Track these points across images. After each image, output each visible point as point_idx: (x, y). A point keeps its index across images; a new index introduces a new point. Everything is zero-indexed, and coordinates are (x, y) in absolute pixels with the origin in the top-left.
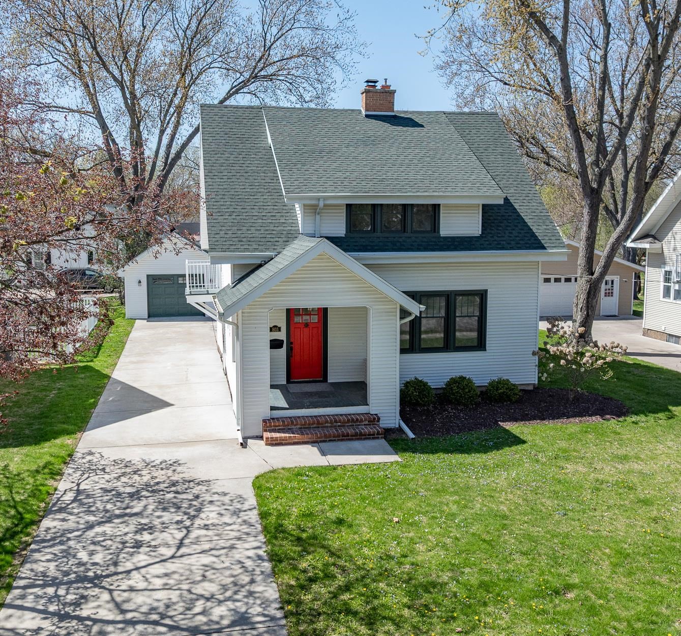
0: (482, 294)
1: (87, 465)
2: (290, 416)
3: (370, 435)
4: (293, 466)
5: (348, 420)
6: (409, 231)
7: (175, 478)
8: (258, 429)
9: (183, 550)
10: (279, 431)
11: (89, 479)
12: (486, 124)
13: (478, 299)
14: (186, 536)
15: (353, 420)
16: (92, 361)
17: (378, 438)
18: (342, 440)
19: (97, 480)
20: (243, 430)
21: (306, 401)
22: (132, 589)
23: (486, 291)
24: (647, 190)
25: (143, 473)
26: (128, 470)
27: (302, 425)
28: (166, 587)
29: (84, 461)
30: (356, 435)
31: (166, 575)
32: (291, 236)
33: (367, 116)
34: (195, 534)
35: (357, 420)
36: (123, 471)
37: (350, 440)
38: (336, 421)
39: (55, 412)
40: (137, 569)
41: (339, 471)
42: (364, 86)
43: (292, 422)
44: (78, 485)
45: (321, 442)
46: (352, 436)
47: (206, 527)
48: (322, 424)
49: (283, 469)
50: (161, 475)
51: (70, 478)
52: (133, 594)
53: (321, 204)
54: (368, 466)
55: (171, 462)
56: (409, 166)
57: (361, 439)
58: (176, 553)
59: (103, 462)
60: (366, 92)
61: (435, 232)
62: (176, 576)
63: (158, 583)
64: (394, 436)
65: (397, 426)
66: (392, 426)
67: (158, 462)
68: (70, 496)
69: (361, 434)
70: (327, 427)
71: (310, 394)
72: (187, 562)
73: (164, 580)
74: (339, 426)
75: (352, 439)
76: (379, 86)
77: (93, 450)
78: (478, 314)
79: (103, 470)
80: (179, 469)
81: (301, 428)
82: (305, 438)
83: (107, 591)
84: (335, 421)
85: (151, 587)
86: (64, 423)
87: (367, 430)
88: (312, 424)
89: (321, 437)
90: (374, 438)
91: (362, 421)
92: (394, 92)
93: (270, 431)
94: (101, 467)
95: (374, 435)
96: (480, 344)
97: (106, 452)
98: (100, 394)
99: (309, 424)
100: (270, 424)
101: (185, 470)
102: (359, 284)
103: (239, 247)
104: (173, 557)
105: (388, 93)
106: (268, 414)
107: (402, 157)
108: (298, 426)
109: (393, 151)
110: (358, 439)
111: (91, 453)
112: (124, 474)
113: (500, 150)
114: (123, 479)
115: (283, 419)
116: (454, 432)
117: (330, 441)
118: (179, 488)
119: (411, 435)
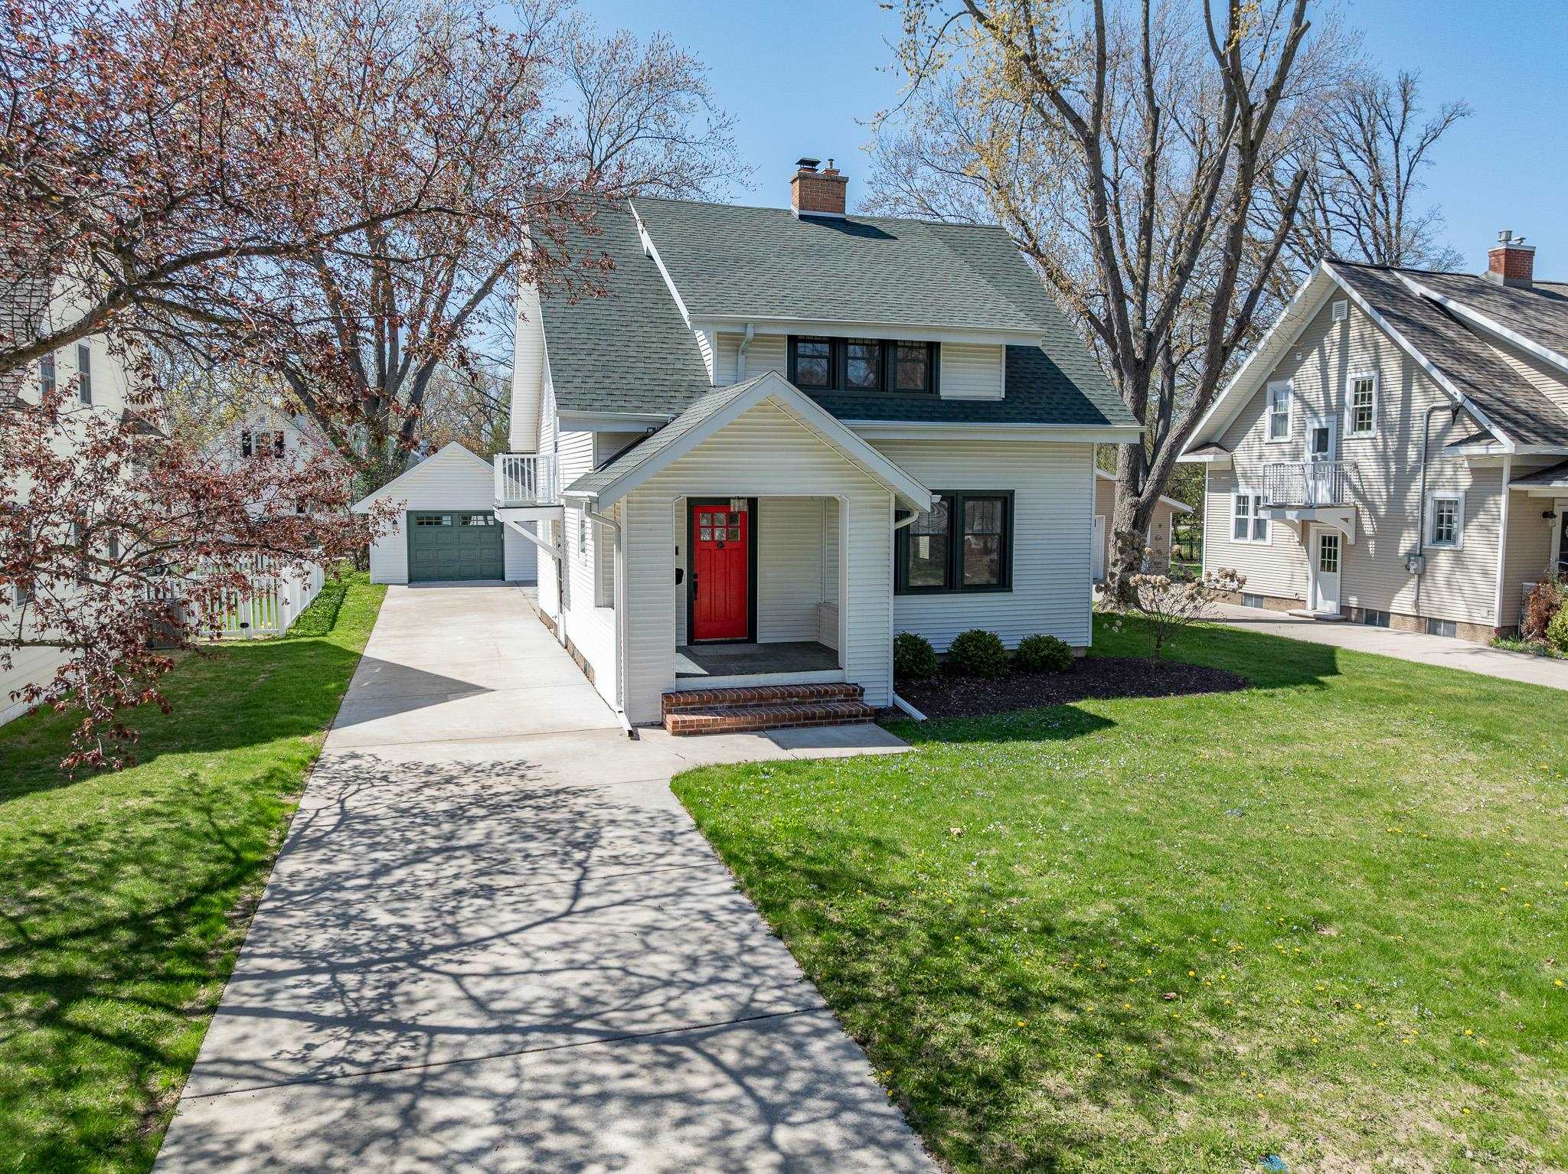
0: (1006, 499)
1: (351, 773)
2: (710, 687)
3: (849, 716)
4: (734, 762)
5: (812, 693)
6: (891, 388)
7: (530, 786)
8: (654, 712)
9: (584, 903)
10: (693, 712)
11: (362, 793)
12: (988, 241)
13: (999, 505)
14: (583, 877)
15: (820, 693)
16: (324, 635)
17: (864, 722)
18: (804, 725)
19: (376, 794)
20: (629, 711)
21: (733, 666)
22: (498, 973)
23: (1012, 493)
24: (1225, 359)
25: (463, 781)
26: (432, 778)
27: (733, 701)
28: (572, 966)
29: (345, 766)
30: (828, 715)
31: (566, 945)
32: (696, 390)
33: (802, 217)
34: (599, 873)
35: (826, 692)
36: (424, 779)
37: (817, 725)
38: (791, 695)
39: (272, 700)
40: (502, 936)
41: (818, 766)
42: (795, 170)
43: (716, 697)
44: (342, 802)
45: (768, 728)
46: (821, 718)
47: (616, 860)
48: (767, 699)
49: (718, 766)
50: (500, 786)
51: (323, 792)
52: (506, 984)
53: (750, 333)
54: (869, 759)
55: (512, 764)
56: (883, 286)
57: (835, 724)
58: (572, 906)
59: (380, 768)
60: (801, 177)
61: (931, 391)
62: (588, 946)
63: (553, 960)
64: (889, 719)
65: (891, 705)
66: (881, 704)
67: (487, 765)
68: (328, 821)
69: (836, 715)
70: (775, 705)
71: (735, 658)
72: (602, 920)
73: (565, 955)
74: (795, 703)
75: (821, 724)
76: (821, 169)
77: (359, 752)
78: (999, 531)
79: (385, 778)
80: (530, 774)
81: (730, 707)
82: (742, 721)
83: (449, 978)
84: (787, 694)
85: (540, 967)
86: (292, 713)
87: (845, 708)
88: (751, 700)
89: (768, 721)
90: (858, 722)
91: (834, 694)
92: (845, 180)
93: (677, 712)
94: (378, 775)
95: (856, 716)
96: (1002, 580)
97: (383, 753)
98: (350, 676)
99: (745, 700)
100: (675, 700)
101: (542, 775)
102: (830, 456)
103: (609, 403)
104: (569, 913)
105: (836, 182)
106: (672, 684)
107: (870, 275)
108: (727, 704)
109: (854, 265)
110: (831, 724)
111: (354, 756)
112: (427, 785)
113: (1015, 279)
114: (427, 792)
115: (699, 692)
116: (987, 712)
117: (783, 727)
118: (541, 802)
119: (920, 716)
